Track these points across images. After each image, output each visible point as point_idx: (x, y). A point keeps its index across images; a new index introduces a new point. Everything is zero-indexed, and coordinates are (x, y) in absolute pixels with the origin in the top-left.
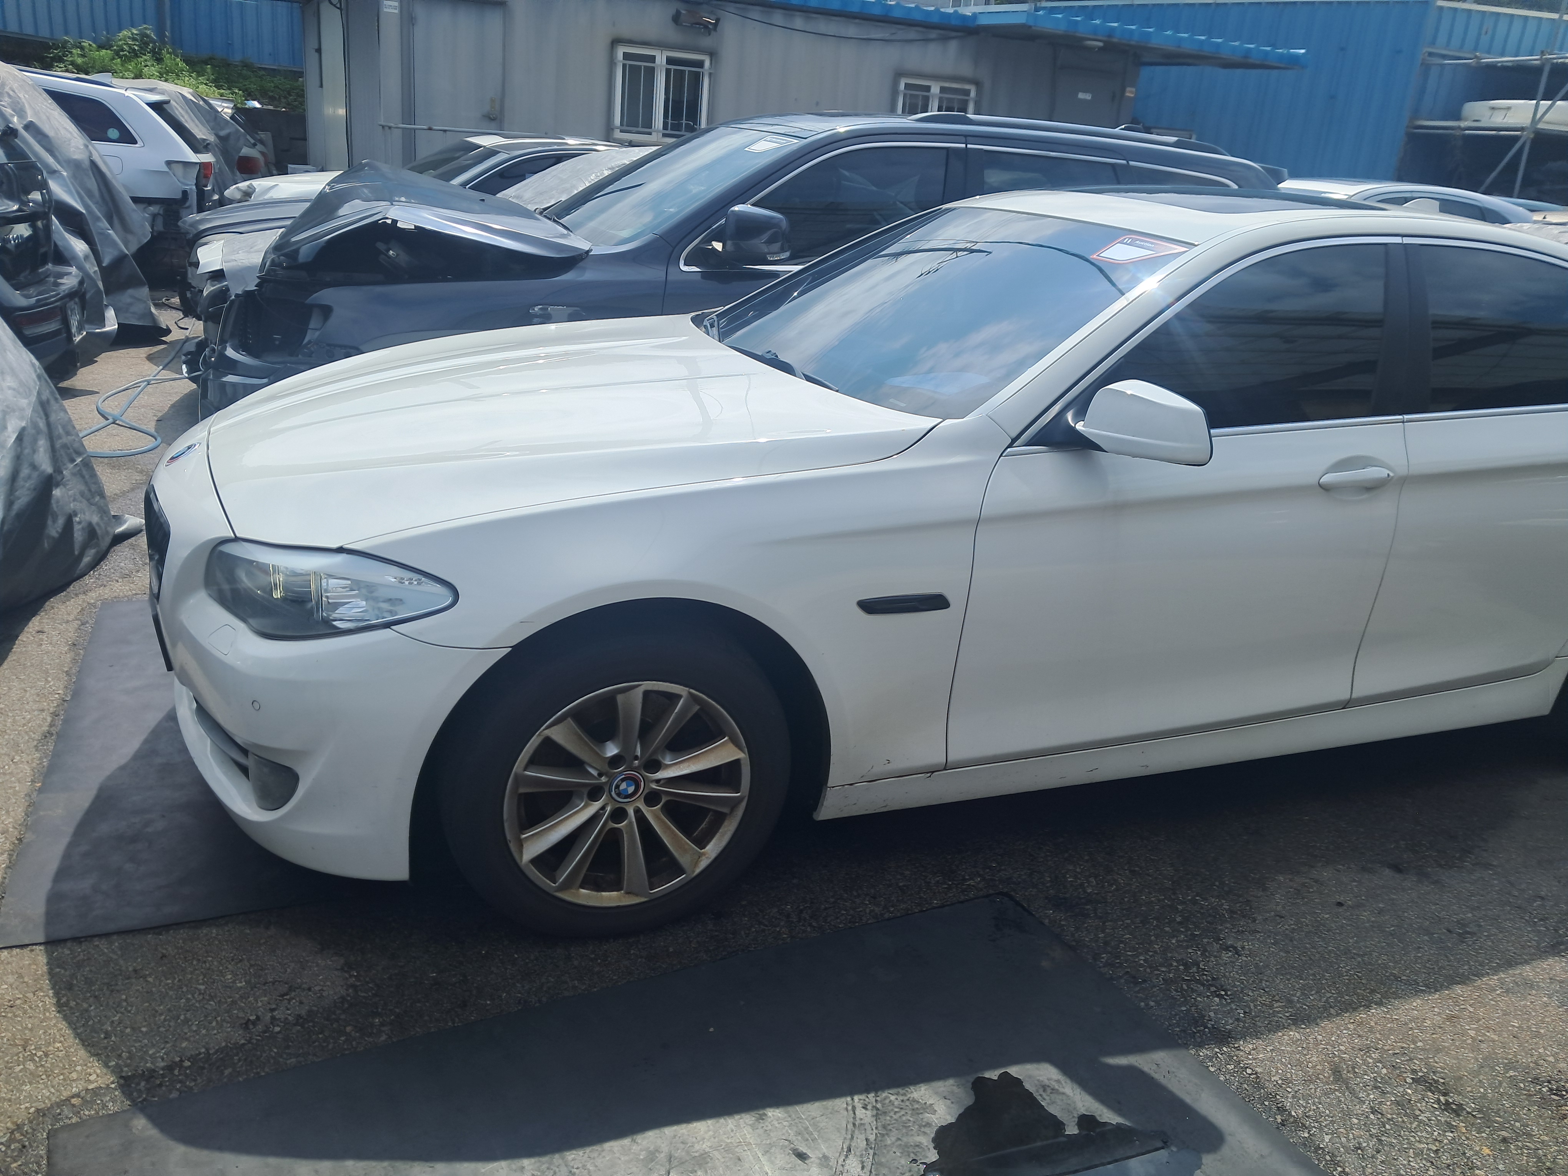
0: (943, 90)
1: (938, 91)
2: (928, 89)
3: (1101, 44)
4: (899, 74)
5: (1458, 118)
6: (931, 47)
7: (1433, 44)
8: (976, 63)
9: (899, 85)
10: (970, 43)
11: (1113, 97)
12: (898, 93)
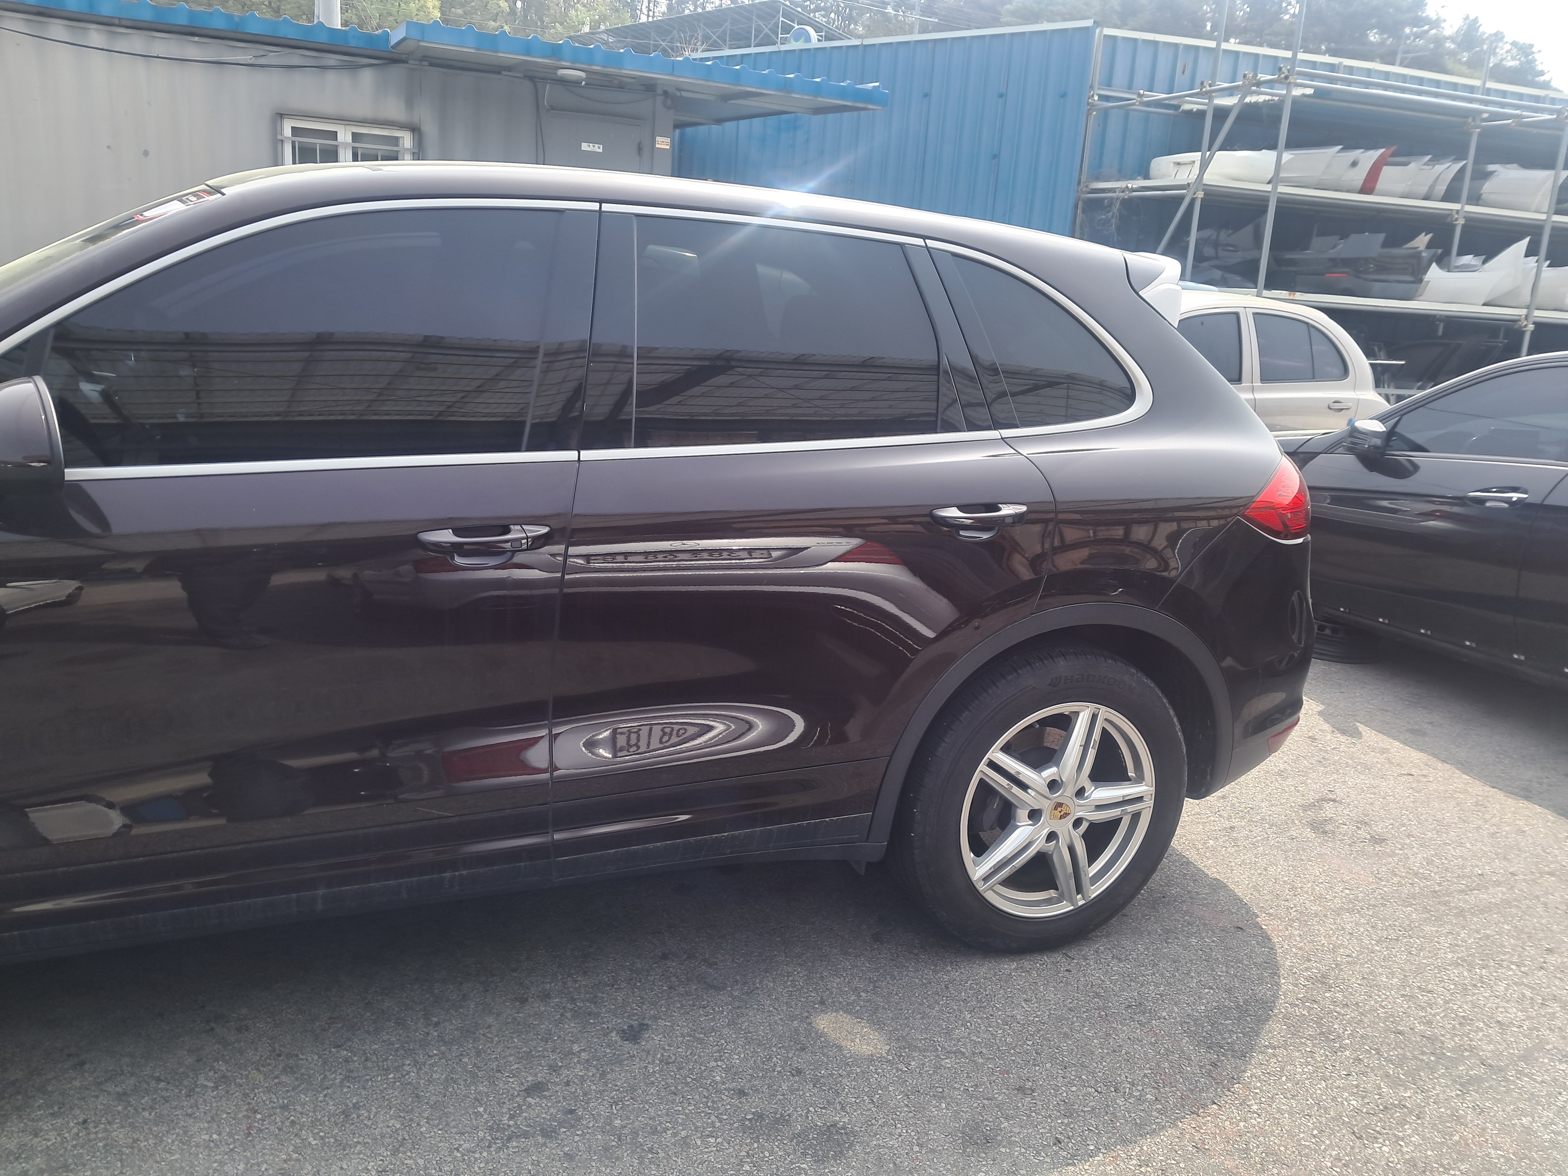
0: (356, 137)
1: (349, 139)
2: (333, 136)
3: (582, 74)
4: (279, 116)
5: (1145, 176)
6: (331, 77)
7: (1109, 84)
8: (410, 102)
9: (282, 129)
10: (396, 72)
11: (640, 149)
12: (282, 141)
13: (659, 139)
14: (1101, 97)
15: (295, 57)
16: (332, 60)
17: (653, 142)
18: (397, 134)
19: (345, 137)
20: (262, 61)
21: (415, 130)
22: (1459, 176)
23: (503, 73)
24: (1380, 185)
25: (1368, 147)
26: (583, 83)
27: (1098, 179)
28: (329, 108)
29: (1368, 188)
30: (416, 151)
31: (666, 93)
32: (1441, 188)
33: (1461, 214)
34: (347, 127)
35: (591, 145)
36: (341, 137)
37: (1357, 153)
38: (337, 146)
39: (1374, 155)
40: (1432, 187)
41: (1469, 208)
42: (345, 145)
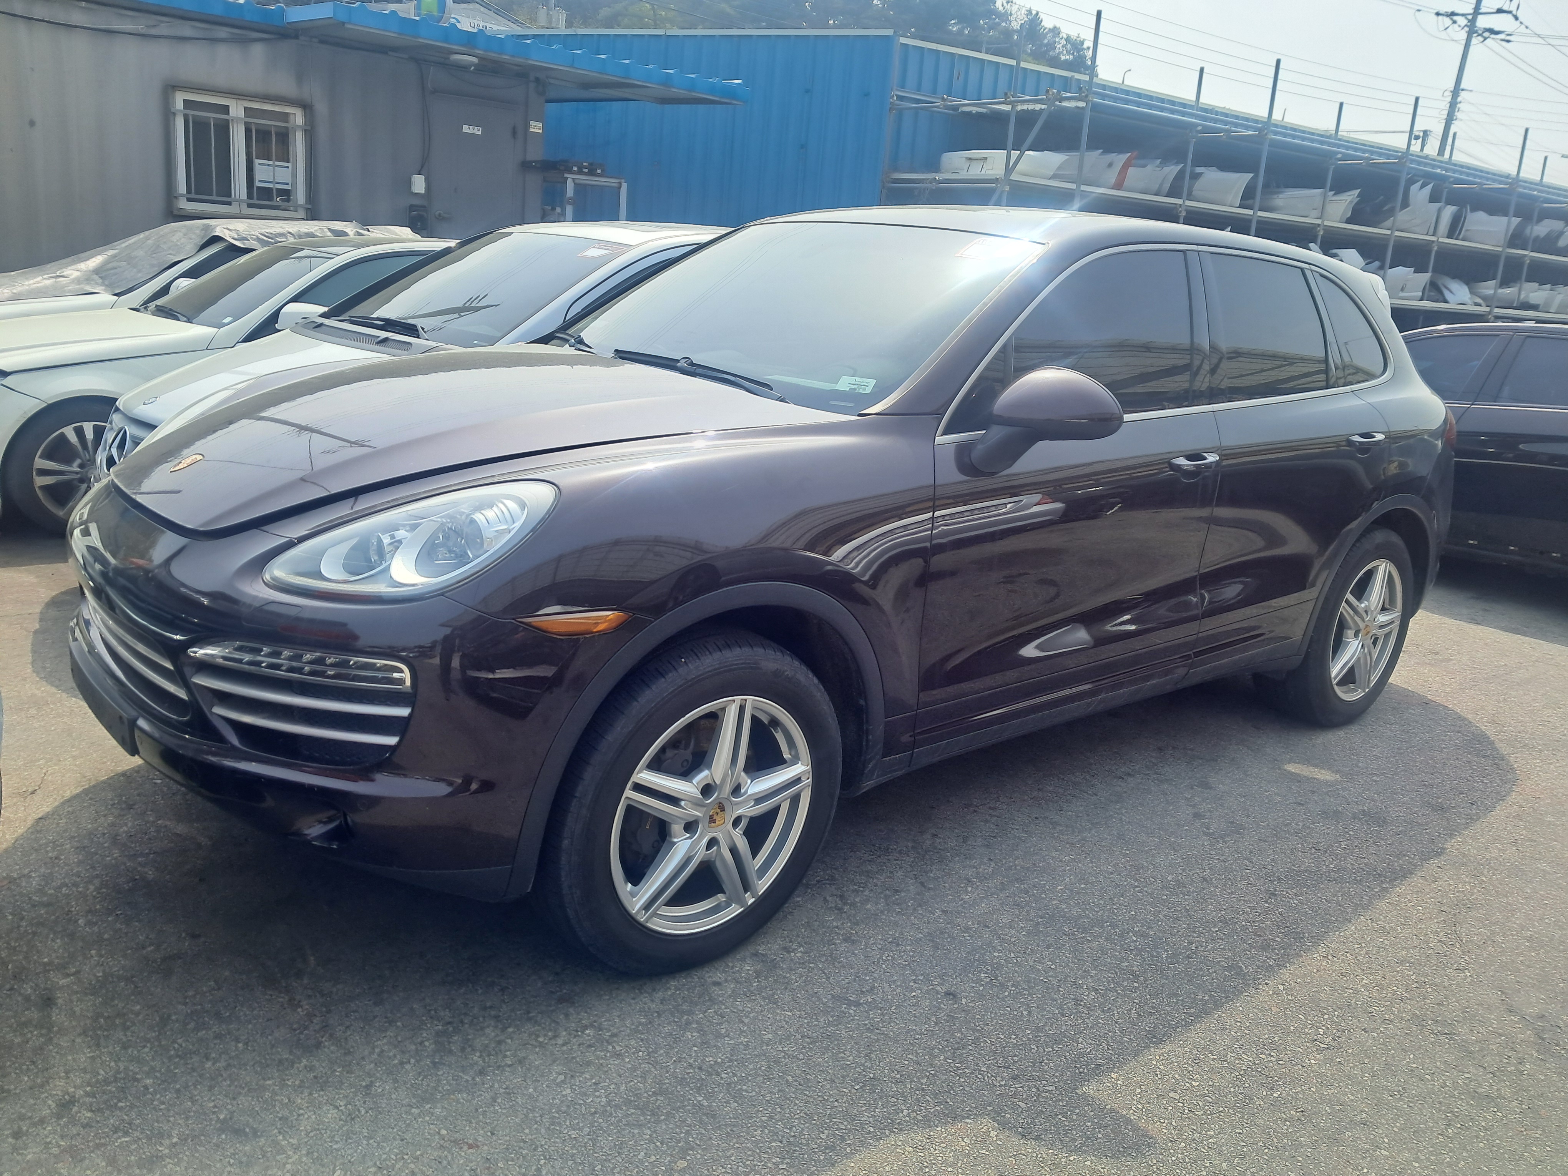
0: (249, 112)
1: (241, 114)
2: (225, 109)
3: (475, 60)
4: (171, 87)
5: (937, 170)
6: (222, 50)
7: (902, 86)
8: (300, 78)
9: (174, 102)
10: (287, 49)
11: (514, 133)
12: (174, 114)
13: (532, 123)
14: (900, 98)
15: (187, 29)
16: (223, 32)
17: (527, 126)
18: (288, 110)
19: (237, 110)
20: (153, 31)
21: (306, 107)
22: (1180, 176)
23: (390, 53)
24: (1126, 183)
25: (1121, 152)
26: (473, 68)
27: (896, 170)
28: (220, 81)
29: (1118, 186)
30: (308, 128)
31: (537, 80)
32: (1167, 186)
33: (1183, 208)
34: (239, 102)
35: (471, 127)
36: (233, 112)
37: (1113, 156)
38: (227, 121)
39: (1125, 157)
40: (1161, 185)
41: (1188, 203)
42: (238, 119)
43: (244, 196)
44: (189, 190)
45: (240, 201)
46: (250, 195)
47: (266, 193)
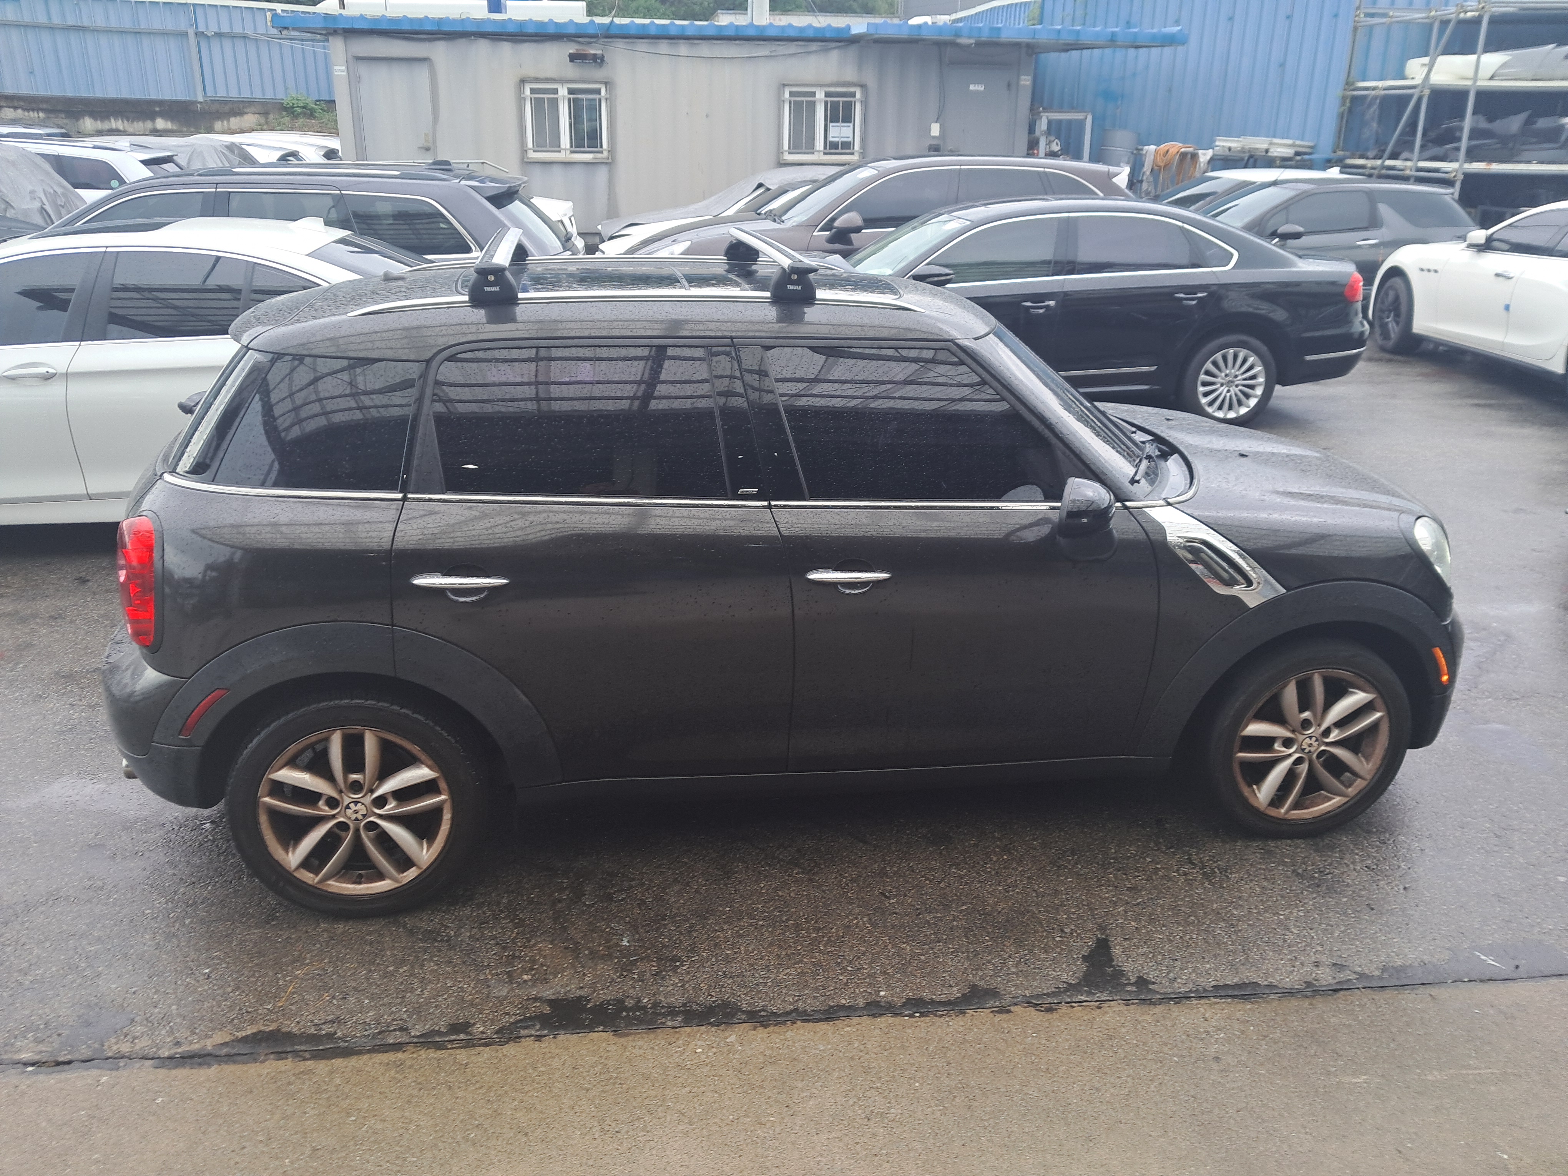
0: (827, 95)
1: (823, 96)
2: (813, 94)
3: (972, 41)
4: (782, 85)
6: (813, 58)
8: (860, 68)
9: (784, 94)
10: (852, 51)
11: (1009, 86)
12: (784, 101)
13: (1023, 77)
15: (792, 48)
17: (1018, 80)
18: (852, 89)
19: (820, 95)
21: (863, 86)
26: (974, 46)
27: (1363, 80)
30: (865, 100)
31: (1027, 48)
34: (822, 89)
35: (976, 86)
36: (818, 96)
38: (814, 102)
42: (820, 100)
43: (822, 148)
44: (789, 148)
45: (819, 151)
46: (825, 148)
47: (834, 146)
